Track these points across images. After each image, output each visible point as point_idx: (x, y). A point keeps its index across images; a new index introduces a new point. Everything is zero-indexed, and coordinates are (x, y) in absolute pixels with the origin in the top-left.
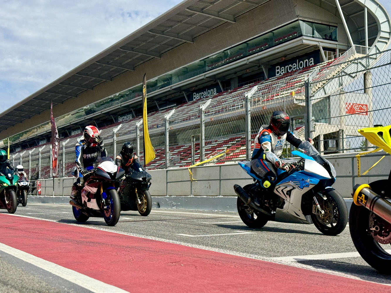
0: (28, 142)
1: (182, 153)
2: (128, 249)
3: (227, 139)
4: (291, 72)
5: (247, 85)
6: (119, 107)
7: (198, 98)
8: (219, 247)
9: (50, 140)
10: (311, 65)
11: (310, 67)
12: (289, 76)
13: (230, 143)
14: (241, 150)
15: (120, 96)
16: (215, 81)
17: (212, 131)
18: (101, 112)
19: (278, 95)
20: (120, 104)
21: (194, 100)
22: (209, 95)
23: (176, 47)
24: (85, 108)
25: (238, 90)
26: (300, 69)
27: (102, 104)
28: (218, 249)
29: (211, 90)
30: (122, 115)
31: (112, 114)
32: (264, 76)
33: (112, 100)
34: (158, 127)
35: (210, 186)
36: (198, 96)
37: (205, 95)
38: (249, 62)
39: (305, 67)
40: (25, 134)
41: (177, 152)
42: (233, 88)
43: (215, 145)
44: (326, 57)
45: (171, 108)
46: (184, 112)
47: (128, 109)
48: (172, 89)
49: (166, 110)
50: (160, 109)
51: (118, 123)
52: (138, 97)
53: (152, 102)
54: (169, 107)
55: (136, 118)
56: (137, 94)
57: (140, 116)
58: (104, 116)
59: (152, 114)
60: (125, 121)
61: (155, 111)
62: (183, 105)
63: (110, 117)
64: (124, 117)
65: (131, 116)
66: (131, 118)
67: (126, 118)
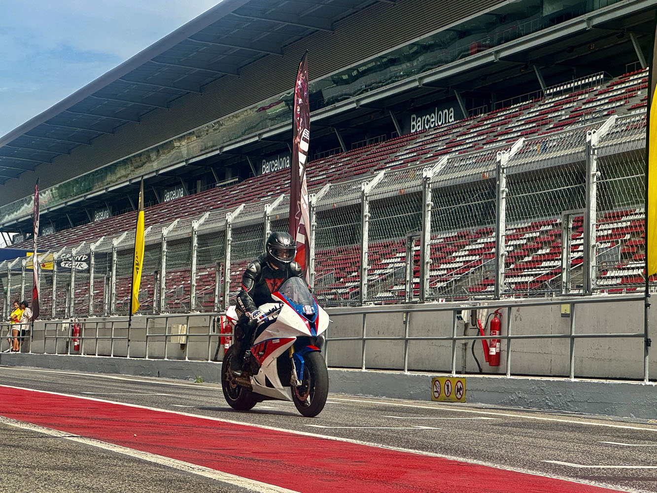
6: (416, 84)
9: (196, 187)
18: (358, 101)
20: (417, 77)
30: (424, 110)
31: (392, 108)
34: (545, 150)
45: (588, 89)
47: (444, 91)
48: (593, 26)
49: (567, 96)
50: (548, 92)
51: (410, 136)
52: (479, 51)
53: (523, 68)
54: (580, 85)
55: (467, 121)
56: (474, 44)
57: (482, 115)
58: (367, 114)
59: (522, 107)
60: (432, 129)
61: (530, 97)
62: (626, 78)
63: (383, 117)
64: (428, 116)
65: (452, 114)
66: (453, 119)
67: (435, 121)
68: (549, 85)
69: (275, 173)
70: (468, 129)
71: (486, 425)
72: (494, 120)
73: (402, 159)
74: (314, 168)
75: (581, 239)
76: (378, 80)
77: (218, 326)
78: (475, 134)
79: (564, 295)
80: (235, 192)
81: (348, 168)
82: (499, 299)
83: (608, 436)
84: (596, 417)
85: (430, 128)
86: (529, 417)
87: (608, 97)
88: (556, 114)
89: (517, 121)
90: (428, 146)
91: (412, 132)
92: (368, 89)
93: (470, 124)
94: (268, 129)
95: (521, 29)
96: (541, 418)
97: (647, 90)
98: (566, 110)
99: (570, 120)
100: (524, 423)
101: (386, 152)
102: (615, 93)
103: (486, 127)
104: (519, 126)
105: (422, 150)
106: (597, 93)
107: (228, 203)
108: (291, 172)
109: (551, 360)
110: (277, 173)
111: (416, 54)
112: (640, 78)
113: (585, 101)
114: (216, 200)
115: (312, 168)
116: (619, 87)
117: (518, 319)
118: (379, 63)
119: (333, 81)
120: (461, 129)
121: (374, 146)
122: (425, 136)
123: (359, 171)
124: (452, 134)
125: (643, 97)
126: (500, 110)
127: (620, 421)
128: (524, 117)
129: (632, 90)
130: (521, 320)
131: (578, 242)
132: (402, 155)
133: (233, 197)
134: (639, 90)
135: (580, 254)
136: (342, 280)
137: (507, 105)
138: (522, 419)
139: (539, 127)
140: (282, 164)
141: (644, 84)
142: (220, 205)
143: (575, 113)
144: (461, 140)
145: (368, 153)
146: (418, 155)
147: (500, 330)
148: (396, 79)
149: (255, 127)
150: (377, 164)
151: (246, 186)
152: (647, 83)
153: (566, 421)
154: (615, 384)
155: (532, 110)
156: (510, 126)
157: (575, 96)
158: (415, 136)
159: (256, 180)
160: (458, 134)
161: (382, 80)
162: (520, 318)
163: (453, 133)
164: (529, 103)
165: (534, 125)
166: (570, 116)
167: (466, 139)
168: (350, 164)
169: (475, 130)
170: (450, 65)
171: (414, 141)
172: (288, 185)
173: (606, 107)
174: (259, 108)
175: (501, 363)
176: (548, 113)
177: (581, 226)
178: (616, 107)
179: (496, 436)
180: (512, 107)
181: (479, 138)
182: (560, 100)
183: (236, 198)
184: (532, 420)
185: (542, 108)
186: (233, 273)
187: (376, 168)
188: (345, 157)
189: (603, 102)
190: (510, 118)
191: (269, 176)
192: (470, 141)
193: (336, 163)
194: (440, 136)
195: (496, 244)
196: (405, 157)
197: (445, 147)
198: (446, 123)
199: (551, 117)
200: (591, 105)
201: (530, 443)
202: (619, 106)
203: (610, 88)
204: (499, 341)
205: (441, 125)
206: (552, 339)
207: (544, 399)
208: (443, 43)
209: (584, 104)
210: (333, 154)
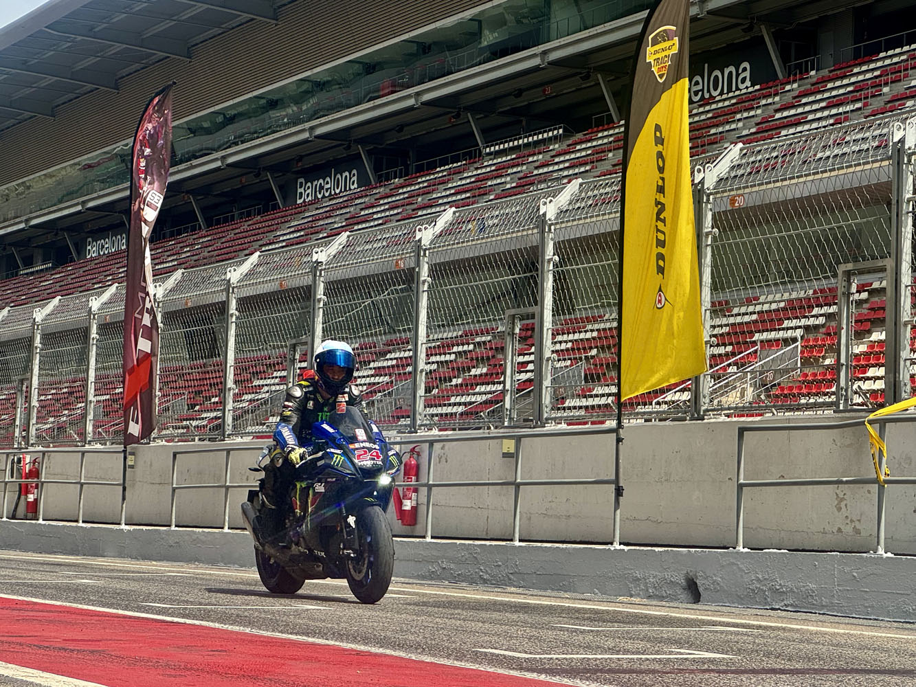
16: (750, 29)
20: (307, 126)
29: (727, 71)
30: (315, 172)
33: (273, 104)
34: (482, 229)
37: (696, 93)
42: (831, 60)
47: (344, 147)
48: (549, 63)
49: (514, 156)
50: (488, 150)
51: (296, 208)
52: (393, 92)
53: (453, 117)
54: (530, 142)
55: (376, 188)
56: (387, 82)
57: (397, 180)
58: (236, 177)
59: (451, 170)
60: (327, 199)
61: (463, 157)
62: (593, 135)
63: (258, 181)
64: (321, 181)
65: (355, 178)
66: (356, 185)
67: (330, 188)
68: (489, 142)
69: (105, 257)
70: (376, 200)
71: (397, 604)
72: (413, 188)
73: (284, 241)
74: (160, 251)
75: (530, 354)
76: (252, 130)
77: (18, 470)
78: (387, 207)
79: (506, 427)
80: (48, 283)
81: (209, 252)
82: (417, 433)
83: (564, 617)
84: (548, 594)
85: (324, 197)
86: (456, 595)
87: (568, 160)
88: (499, 181)
89: (445, 189)
90: (321, 223)
91: (298, 203)
92: (238, 142)
93: (379, 193)
94: (95, 195)
95: (451, 63)
96: (473, 596)
97: (621, 151)
98: (512, 176)
99: (517, 189)
100: (449, 601)
101: (262, 230)
102: (578, 155)
103: (402, 197)
104: (447, 196)
105: (312, 227)
106: (553, 153)
107: (37, 299)
108: (127, 256)
109: (488, 517)
110: (107, 257)
111: (306, 94)
112: (611, 135)
113: (537, 164)
114: (20, 293)
115: (158, 251)
116: (584, 146)
117: (443, 460)
118: (253, 106)
119: (189, 129)
120: (367, 199)
121: (246, 221)
122: (317, 209)
123: (223, 256)
124: (354, 207)
125: (615, 161)
126: (422, 173)
127: (579, 599)
128: (455, 184)
129: (600, 152)
130: (446, 462)
131: (527, 358)
132: (285, 234)
133: (44, 290)
134: (610, 151)
135: (529, 375)
136: (197, 408)
137: (432, 167)
138: (447, 597)
139: (475, 199)
140: (116, 244)
141: (616, 144)
142: (25, 301)
143: (524, 180)
144: (366, 214)
145: (237, 231)
146: (306, 235)
147: (417, 475)
148: (278, 129)
149: (77, 191)
150: (249, 247)
151: (63, 274)
152: (622, 142)
153: (507, 599)
154: (574, 549)
155: (465, 175)
156: (434, 196)
157: (524, 157)
158: (303, 208)
159: (77, 266)
160: (363, 206)
161: (258, 128)
162: (446, 459)
163: (356, 205)
164: (461, 165)
165: (468, 195)
166: (517, 184)
167: (374, 213)
168: (211, 246)
169: (386, 201)
170: (354, 110)
171: (301, 214)
172: (123, 275)
173: (566, 173)
174: (83, 164)
175: (418, 522)
176: (487, 179)
177: (531, 337)
178: (580, 173)
179: (410, 618)
180: (438, 169)
181: (392, 213)
182: (504, 161)
183: (49, 291)
184: (460, 598)
185: (479, 172)
186: (43, 398)
187: (247, 252)
188: (205, 237)
189: (561, 166)
190: (435, 185)
191: (96, 262)
192: (379, 215)
193: (192, 245)
194: (338, 209)
195: (413, 360)
196: (288, 237)
197: (344, 224)
198: (345, 190)
199: (492, 185)
200: (545, 170)
201: (457, 627)
202: (583, 172)
203: (571, 147)
204: (416, 491)
205: (339, 193)
206: (490, 487)
207: (477, 570)
208: (344, 80)
209: (536, 168)
210: (187, 232)
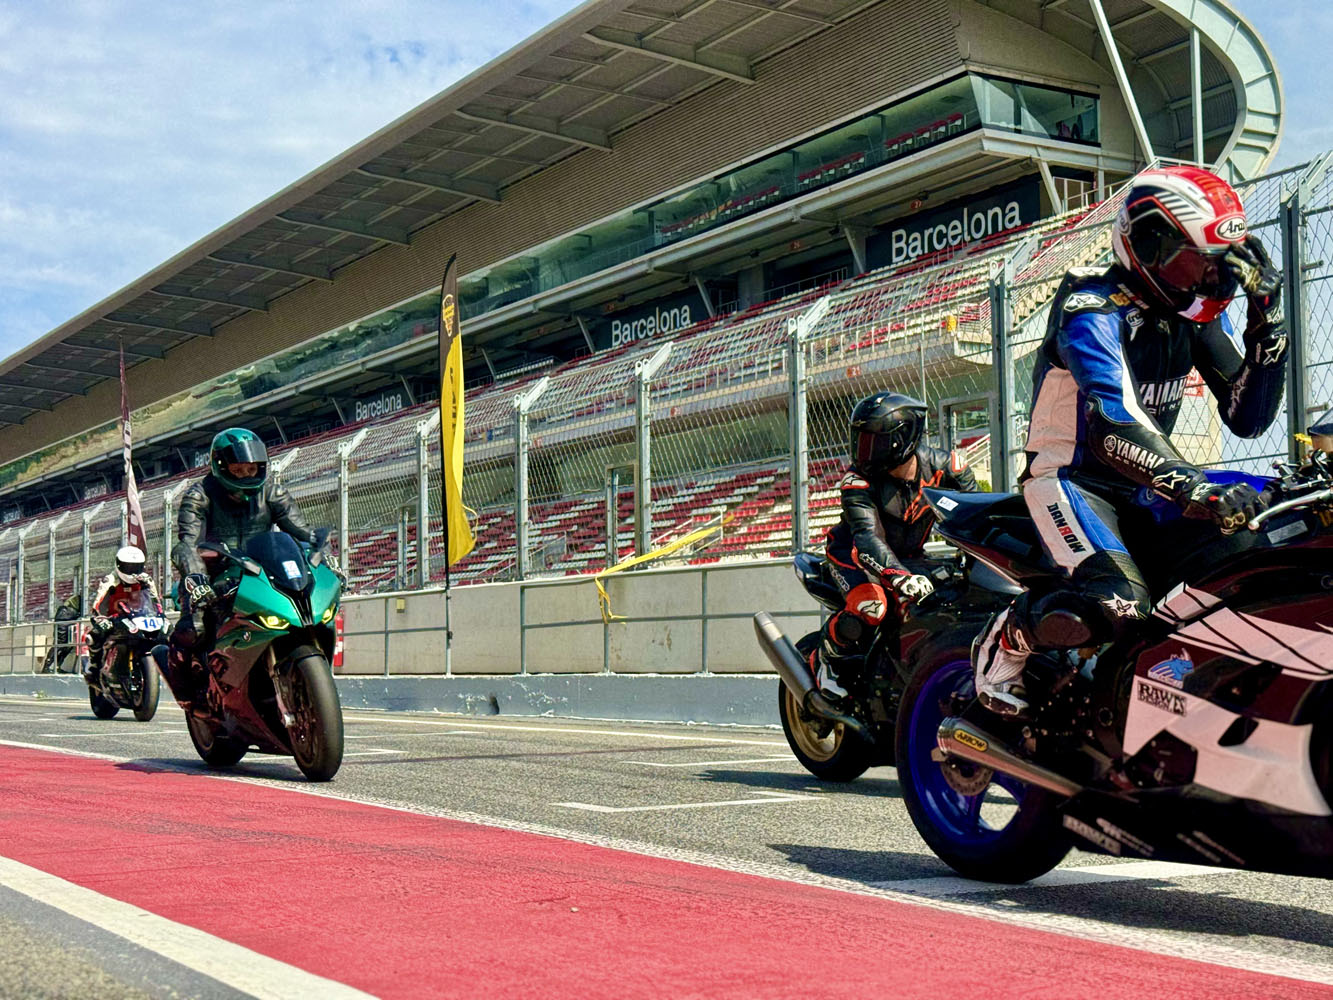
0: (44, 490)
1: (575, 528)
2: (389, 857)
3: (727, 479)
4: (943, 252)
5: (795, 295)
6: (359, 369)
7: (629, 339)
8: (699, 848)
9: (121, 484)
10: (1010, 226)
11: (1007, 233)
12: (936, 263)
13: (737, 492)
14: (775, 516)
15: (360, 332)
16: (687, 281)
17: (675, 453)
18: (297, 387)
19: (902, 329)
20: (360, 361)
21: (616, 345)
22: (664, 330)
23: (554, 164)
24: (240, 372)
25: (765, 310)
26: (973, 240)
27: (301, 361)
28: (696, 853)
29: (672, 313)
30: (369, 396)
31: (336, 395)
32: (851, 264)
33: (334, 346)
34: (490, 438)
35: (669, 639)
36: (628, 332)
37: (651, 330)
38: (803, 217)
39: (990, 232)
40: (34, 464)
41: (558, 523)
42: (749, 303)
43: (687, 499)
44: (1062, 198)
45: (538, 374)
46: (583, 387)
47: (389, 377)
48: (540, 309)
49: (517, 381)
50: (498, 377)
51: (354, 424)
52: (424, 334)
53: (471, 352)
54: (529, 370)
55: (414, 407)
56: (419, 326)
57: (430, 400)
58: (308, 402)
60: (379, 417)
61: (479, 382)
62: (575, 364)
63: (326, 404)
64: (374, 403)
65: (400, 401)
66: (401, 406)
67: (381, 409)
68: (499, 371)
85: (376, 415)
91: (357, 420)
92: (307, 375)
93: (417, 410)
94: (200, 419)
111: (361, 338)
116: (568, 372)
118: (320, 347)
120: (408, 416)
121: (316, 435)
122: (372, 425)
145: (310, 443)
157: (525, 381)
158: (359, 424)
159: (188, 473)
164: (478, 388)
170: (396, 348)
182: (510, 384)
185: (492, 392)
188: (285, 448)
193: (276, 454)
198: (393, 410)
203: (559, 372)
205: (388, 412)
208: (387, 325)
